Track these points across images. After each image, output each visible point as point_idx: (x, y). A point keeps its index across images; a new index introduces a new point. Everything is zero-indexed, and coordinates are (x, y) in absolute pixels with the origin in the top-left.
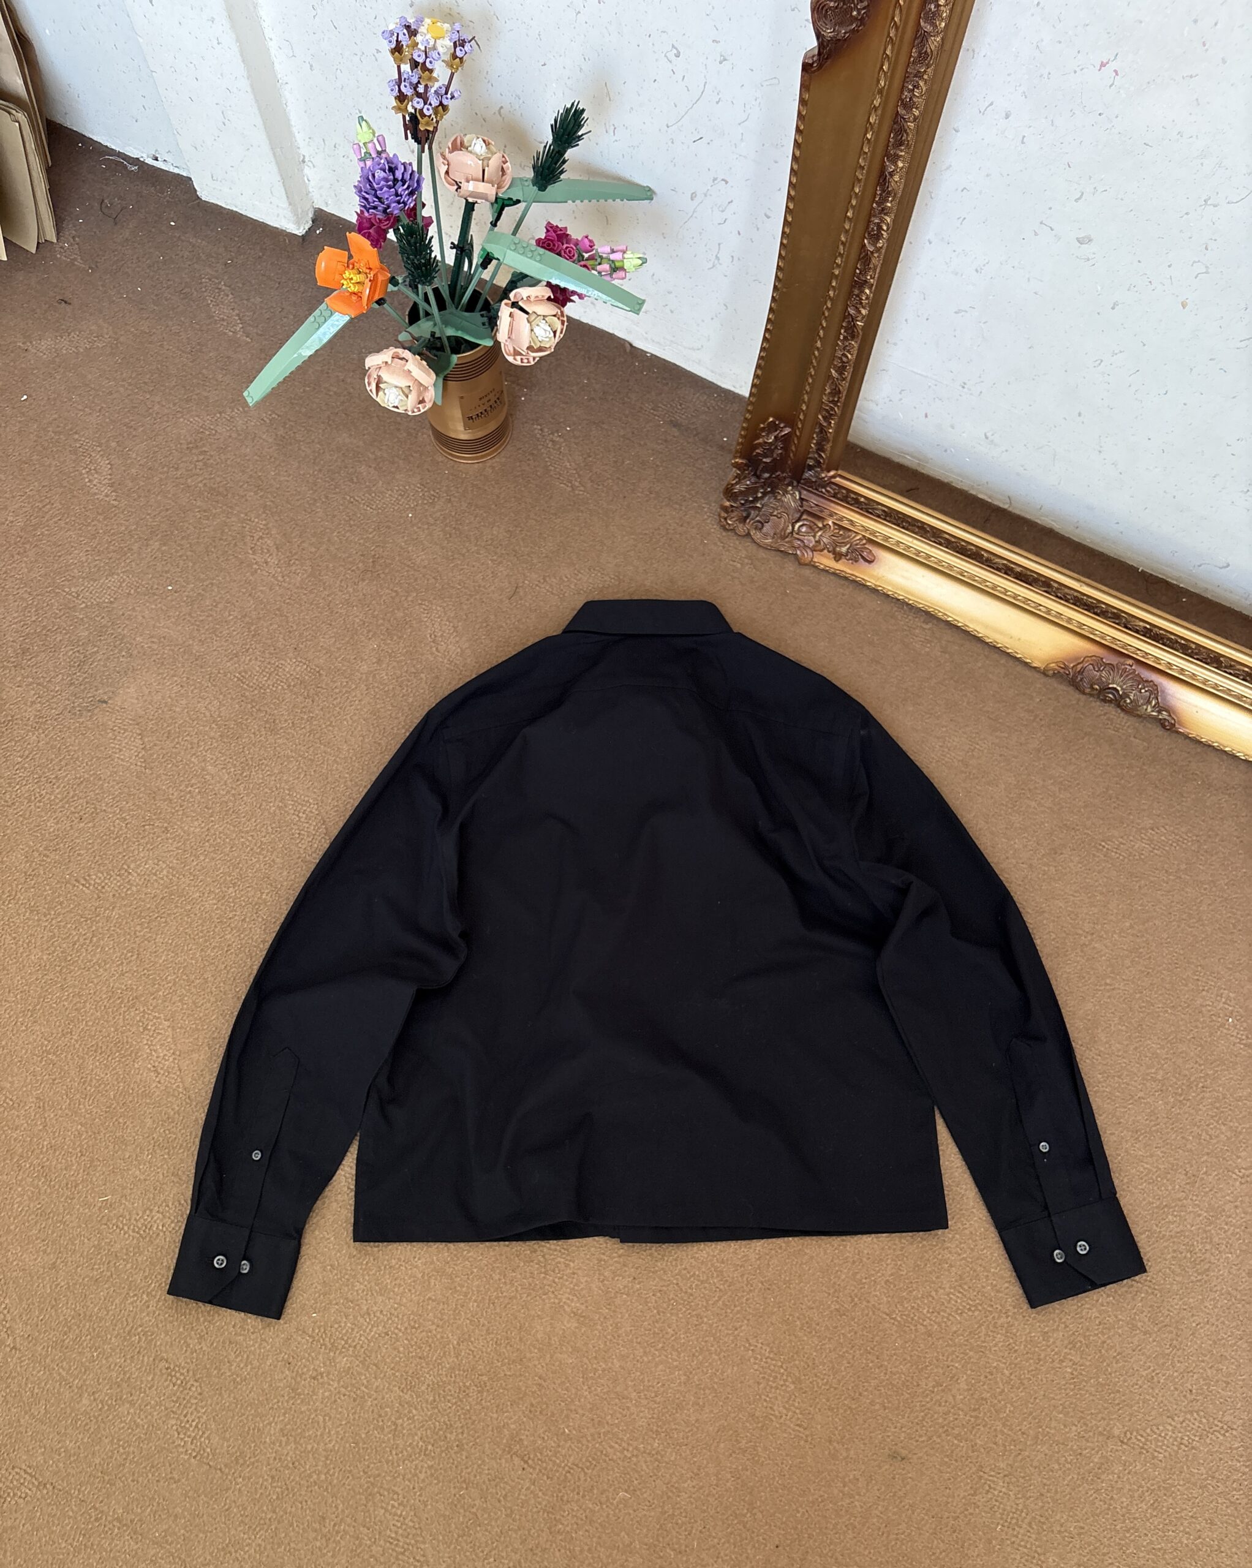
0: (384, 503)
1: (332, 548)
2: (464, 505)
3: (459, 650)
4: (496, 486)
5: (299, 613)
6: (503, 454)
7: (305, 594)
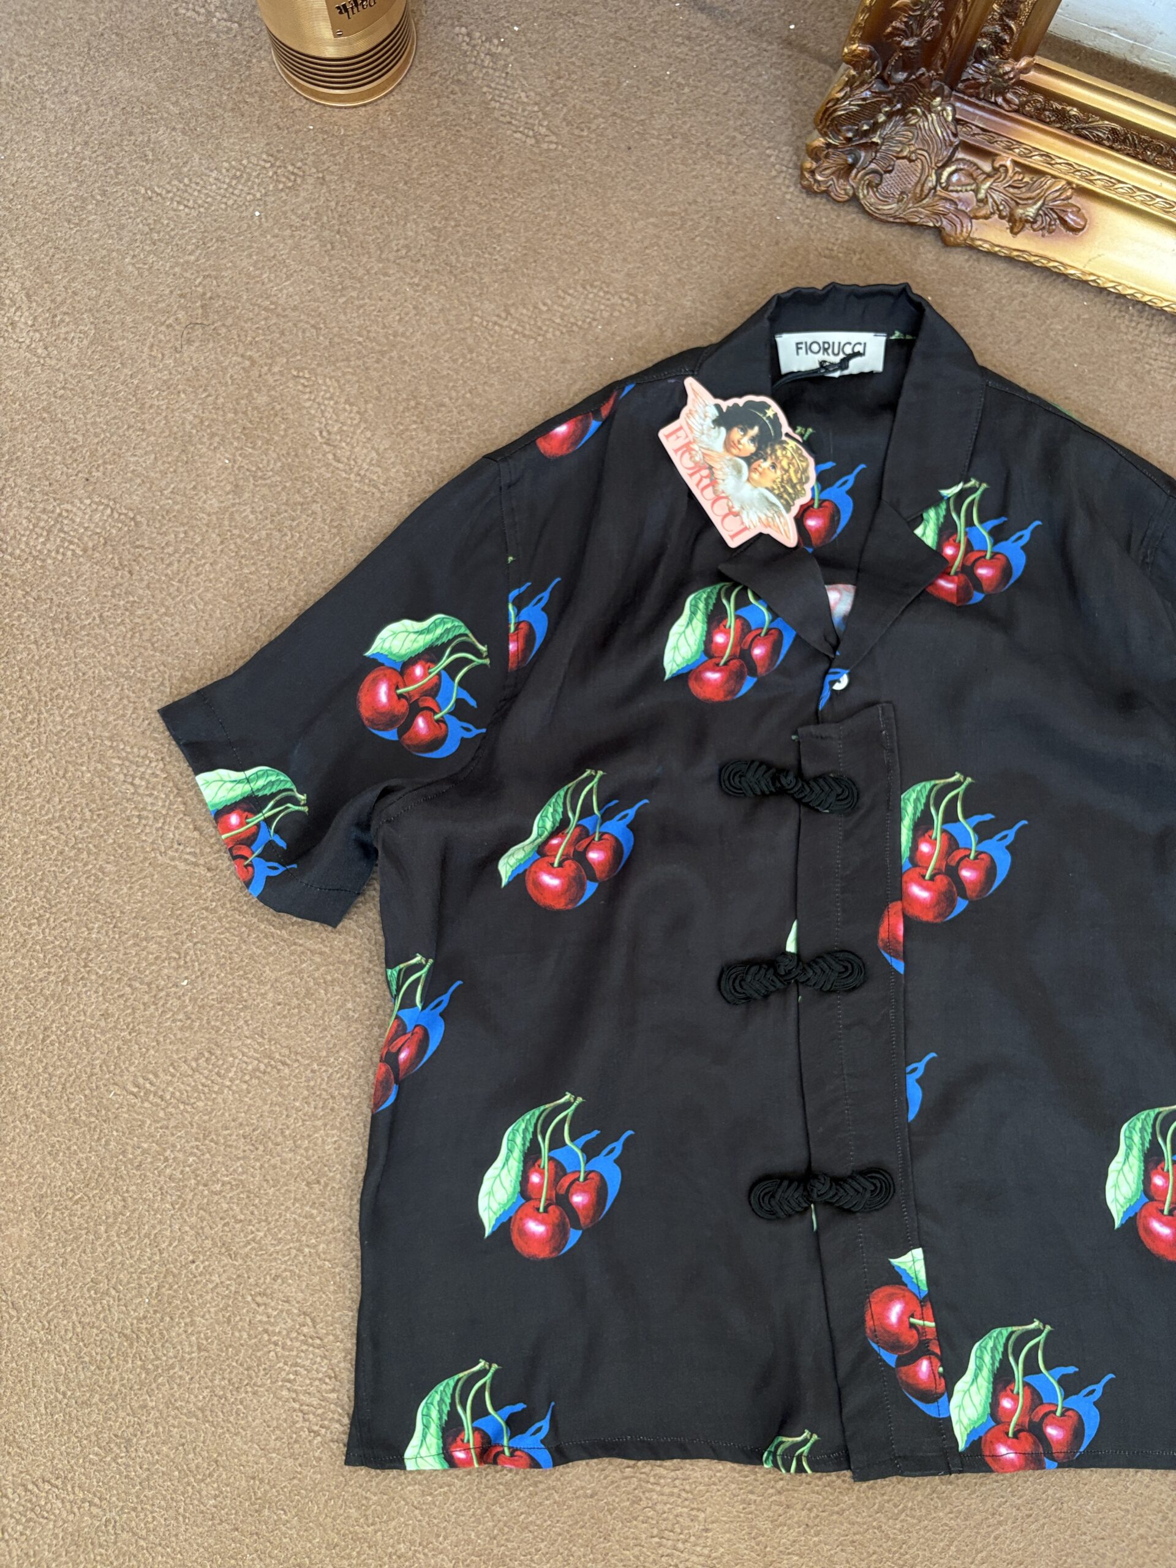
0: (208, 196)
1: (127, 288)
2: (350, 187)
3: (374, 454)
4: (402, 146)
5: (83, 413)
6: (406, 86)
7: (90, 377)
